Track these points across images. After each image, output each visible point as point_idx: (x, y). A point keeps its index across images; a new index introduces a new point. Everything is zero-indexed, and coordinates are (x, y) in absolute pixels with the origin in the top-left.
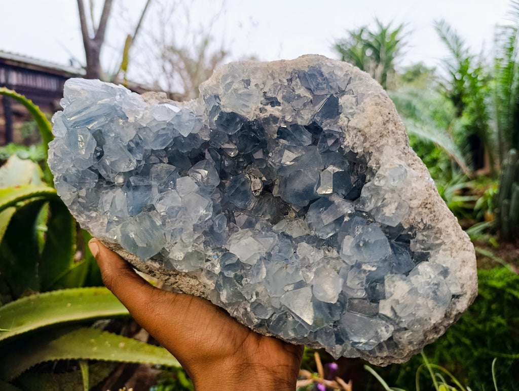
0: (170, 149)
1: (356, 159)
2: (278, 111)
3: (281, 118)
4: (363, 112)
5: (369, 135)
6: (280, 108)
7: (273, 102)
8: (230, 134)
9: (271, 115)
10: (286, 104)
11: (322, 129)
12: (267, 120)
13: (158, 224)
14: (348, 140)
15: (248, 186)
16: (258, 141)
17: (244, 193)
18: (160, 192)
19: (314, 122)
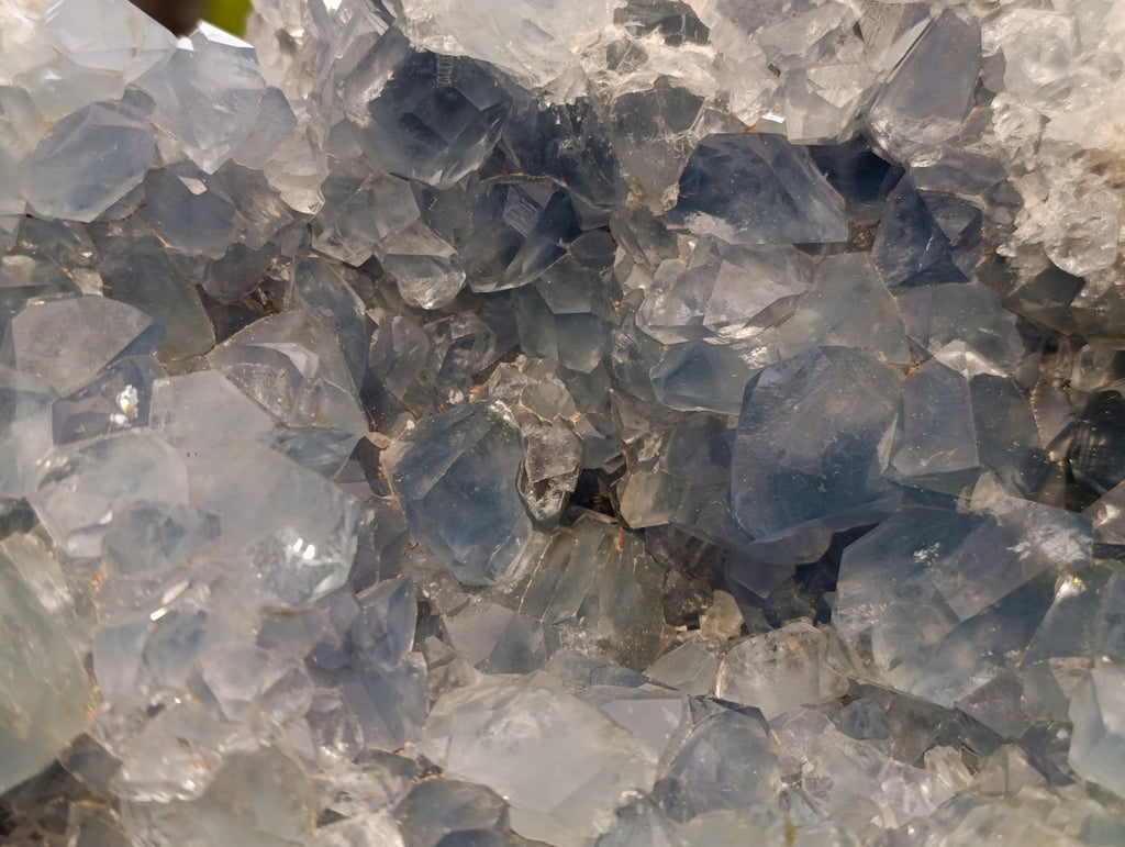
0: (118, 231)
1: (1066, 316)
2: (699, 64)
3: (711, 96)
4: (1114, 76)
6: (708, 52)
7: (678, 23)
8: (434, 180)
9: (663, 80)
10: (735, 35)
11: (902, 170)
12: (638, 113)
13: (53, 599)
14: (1037, 216)
15: (506, 463)
16: (572, 231)
17: (484, 499)
18: (65, 434)
19: (864, 137)
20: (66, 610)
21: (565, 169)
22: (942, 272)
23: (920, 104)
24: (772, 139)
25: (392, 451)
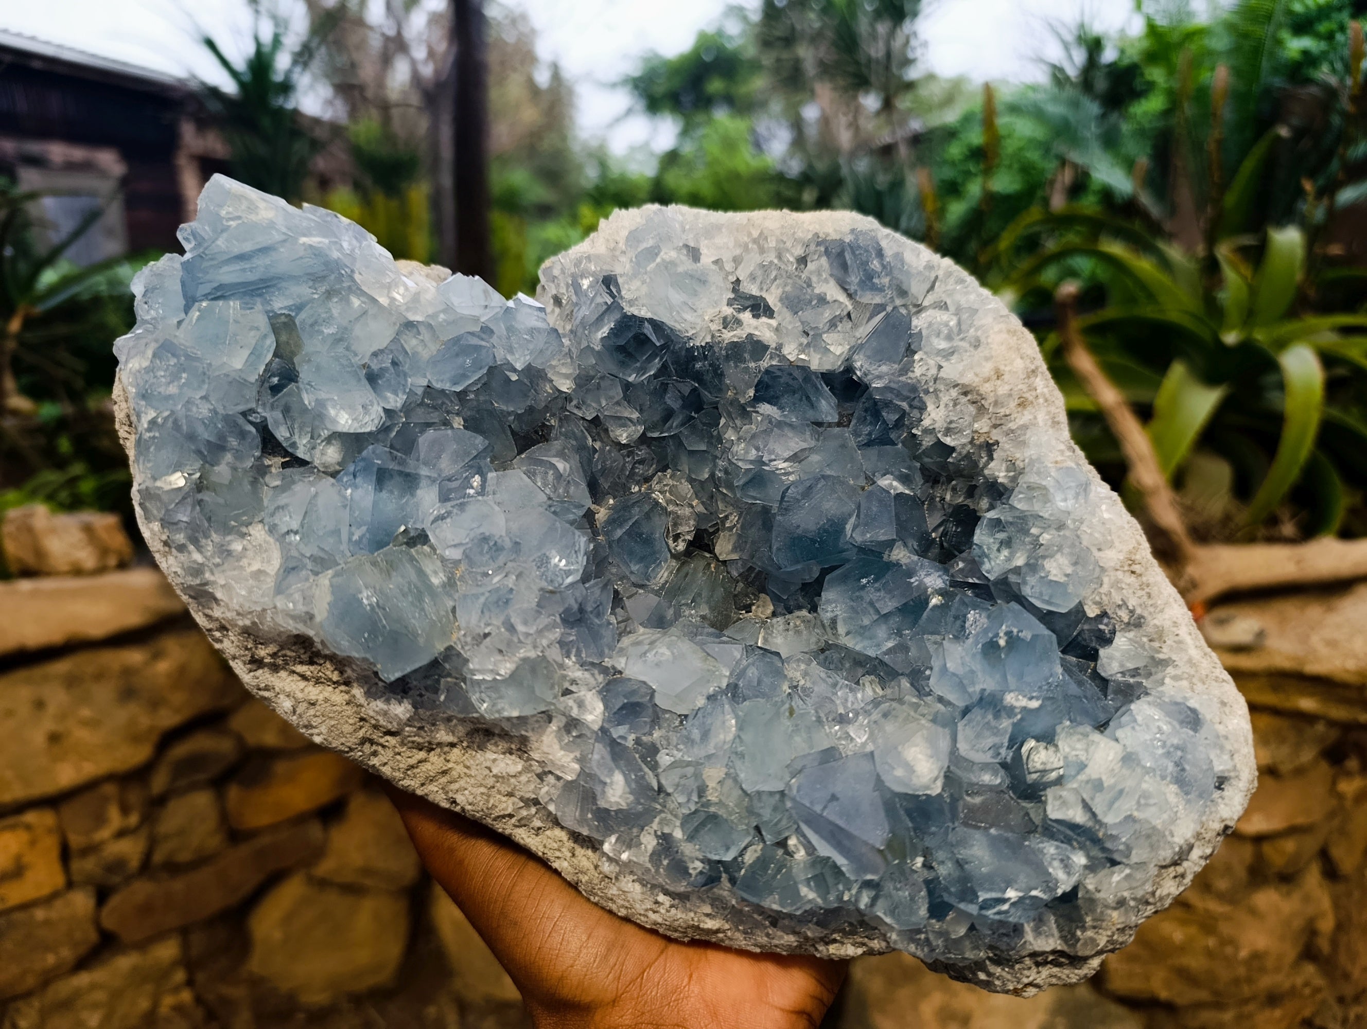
0: (472, 396)
1: (944, 466)
2: (769, 329)
3: (773, 345)
4: (976, 347)
5: (991, 399)
6: (774, 323)
7: (759, 308)
8: (631, 379)
9: (750, 336)
10: (787, 314)
11: (867, 387)
12: (736, 351)
13: (436, 580)
14: (933, 415)
15: (659, 524)
16: (699, 409)
17: (648, 541)
18: (444, 498)
19: (849, 369)
20: (444, 585)
21: (698, 377)
22: (884, 440)
23: (879, 356)
24: (804, 369)
25: (602, 514)
